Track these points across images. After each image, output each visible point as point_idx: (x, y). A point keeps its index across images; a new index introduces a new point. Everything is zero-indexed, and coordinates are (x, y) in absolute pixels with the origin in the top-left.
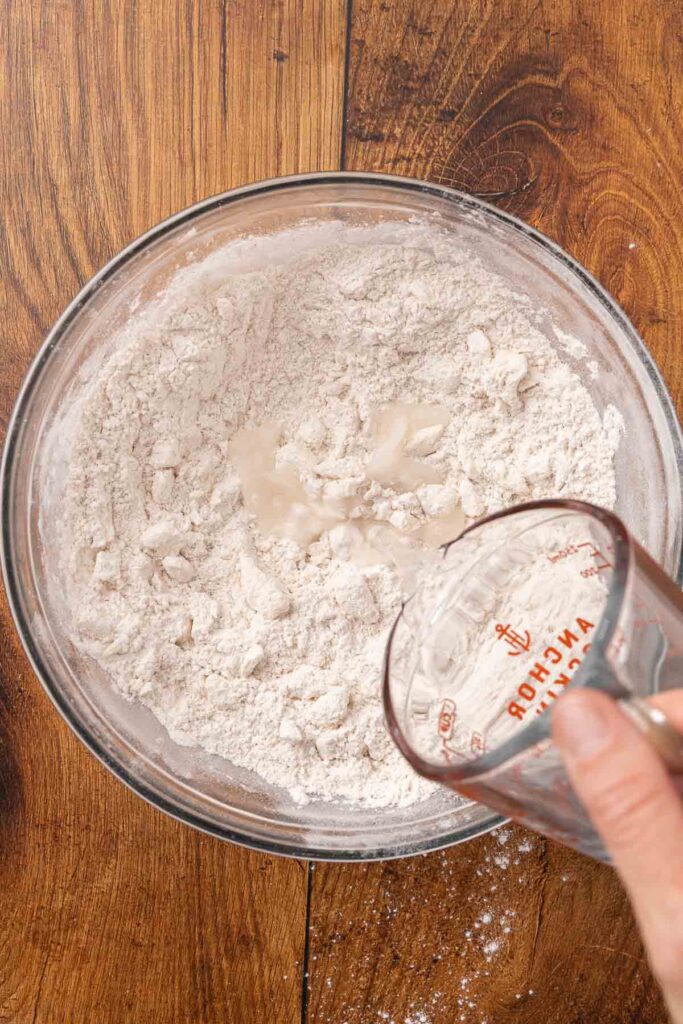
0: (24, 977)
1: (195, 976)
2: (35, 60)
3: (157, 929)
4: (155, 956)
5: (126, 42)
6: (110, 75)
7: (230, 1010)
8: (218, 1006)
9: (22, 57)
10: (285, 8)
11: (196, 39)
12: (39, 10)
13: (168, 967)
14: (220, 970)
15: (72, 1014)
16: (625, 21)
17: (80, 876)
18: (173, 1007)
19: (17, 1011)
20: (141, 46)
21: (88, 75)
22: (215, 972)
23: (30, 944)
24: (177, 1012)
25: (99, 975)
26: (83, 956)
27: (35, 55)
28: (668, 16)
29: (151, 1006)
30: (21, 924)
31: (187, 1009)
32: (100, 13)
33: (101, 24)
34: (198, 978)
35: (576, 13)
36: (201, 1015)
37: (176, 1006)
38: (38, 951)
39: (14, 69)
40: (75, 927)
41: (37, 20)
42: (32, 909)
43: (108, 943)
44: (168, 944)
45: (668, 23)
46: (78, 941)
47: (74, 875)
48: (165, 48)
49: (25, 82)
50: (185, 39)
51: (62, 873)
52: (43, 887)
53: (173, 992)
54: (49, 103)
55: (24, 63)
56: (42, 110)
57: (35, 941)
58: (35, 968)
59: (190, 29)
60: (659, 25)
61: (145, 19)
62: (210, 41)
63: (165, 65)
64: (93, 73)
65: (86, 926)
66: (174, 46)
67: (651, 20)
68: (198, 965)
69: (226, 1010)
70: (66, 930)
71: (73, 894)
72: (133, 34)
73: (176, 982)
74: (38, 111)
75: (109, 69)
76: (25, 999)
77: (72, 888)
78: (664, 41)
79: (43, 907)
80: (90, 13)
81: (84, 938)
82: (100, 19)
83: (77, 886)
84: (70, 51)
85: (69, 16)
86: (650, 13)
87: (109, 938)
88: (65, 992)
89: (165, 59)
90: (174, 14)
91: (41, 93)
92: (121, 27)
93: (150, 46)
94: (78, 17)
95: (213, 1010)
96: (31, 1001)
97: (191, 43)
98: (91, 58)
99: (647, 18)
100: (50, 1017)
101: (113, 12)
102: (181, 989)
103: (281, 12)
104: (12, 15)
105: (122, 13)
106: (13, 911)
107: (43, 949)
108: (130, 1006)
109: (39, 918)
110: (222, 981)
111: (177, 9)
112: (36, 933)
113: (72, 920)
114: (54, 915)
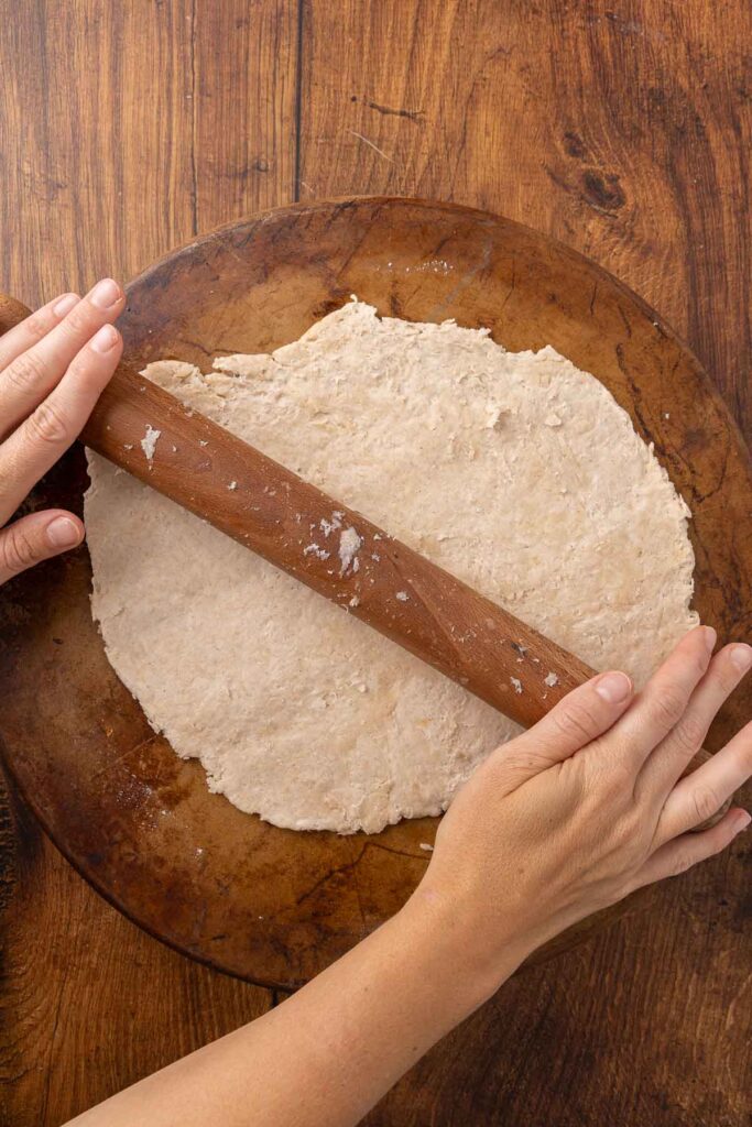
0: (46, 992)
1: (186, 990)
2: (42, 250)
3: (154, 951)
4: (153, 974)
5: (115, 233)
6: (103, 261)
7: (215, 1017)
8: (204, 1013)
9: (32, 246)
10: (245, 203)
11: (172, 231)
12: (44, 209)
13: (164, 982)
14: (206, 984)
15: (86, 1022)
16: (520, 210)
17: (91, 910)
18: (168, 1013)
19: (42, 1020)
20: (128, 237)
21: (85, 261)
22: (201, 986)
23: (51, 966)
24: (171, 1019)
25: (107, 989)
26: (94, 975)
27: (42, 245)
28: (555, 204)
29: (150, 1014)
30: (44, 950)
31: (180, 1016)
32: (94, 209)
33: (95, 219)
34: (188, 992)
35: (480, 203)
36: (191, 1022)
37: (171, 1013)
38: (58, 971)
39: (25, 257)
40: (88, 951)
41: (43, 216)
42: (52, 938)
43: (114, 964)
44: (163, 964)
45: (555, 212)
46: (90, 962)
47: (86, 910)
48: (148, 239)
49: (34, 267)
50: (163, 231)
51: (76, 908)
52: (61, 919)
53: (168, 1002)
54: (54, 284)
55: (32, 252)
56: (48, 290)
57: (55, 962)
58: (55, 984)
59: (167, 221)
60: (548, 212)
61: (130, 215)
62: (184, 231)
63: (148, 252)
64: (89, 259)
65: (96, 950)
66: (155, 237)
67: (542, 208)
68: (188, 980)
69: (211, 1017)
70: (80, 954)
71: (86, 924)
72: (121, 227)
73: (171, 994)
74: (45, 291)
75: (102, 256)
76: (48, 1011)
77: (84, 920)
78: (552, 223)
79: (61, 936)
80: (86, 210)
81: (95, 960)
82: (94, 216)
83: (89, 918)
84: (71, 242)
85: (69, 213)
86: (541, 202)
87: (115, 959)
88: (81, 1004)
89: (148, 246)
90: (154, 210)
91: (47, 276)
92: (111, 221)
93: (135, 236)
94: (76, 214)
95: (200, 1016)
96: (53, 1011)
97: (168, 233)
98: (87, 246)
99: (539, 208)
100: (69, 1024)
101: (104, 208)
102: (175, 1000)
103: (241, 207)
104: (23, 212)
105: (112, 210)
106: (36, 939)
107: (62, 969)
108: (133, 1014)
109: (58, 944)
110: (208, 993)
111: (157, 206)
112: (55, 956)
113: (85, 945)
114: (70, 942)
